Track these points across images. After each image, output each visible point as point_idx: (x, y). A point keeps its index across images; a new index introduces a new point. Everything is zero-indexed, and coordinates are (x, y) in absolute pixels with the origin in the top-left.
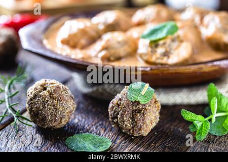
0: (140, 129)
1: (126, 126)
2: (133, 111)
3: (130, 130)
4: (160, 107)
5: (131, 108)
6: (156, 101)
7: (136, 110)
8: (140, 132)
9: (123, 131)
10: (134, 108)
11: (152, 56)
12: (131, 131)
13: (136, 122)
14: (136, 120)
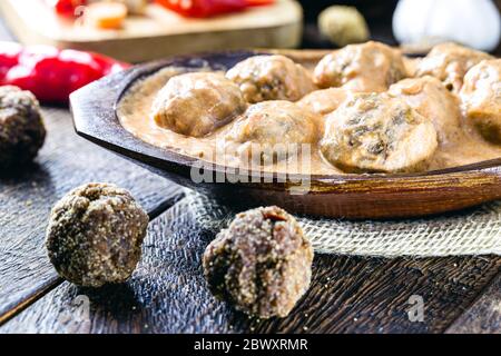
0: (274, 303)
1: (244, 297)
2: (258, 265)
3: (251, 306)
4: (313, 255)
5: (254, 259)
6: (304, 243)
7: (264, 263)
8: (274, 309)
9: (237, 308)
10: (261, 259)
11: (350, 152)
12: (255, 308)
13: (265, 289)
14: (265, 284)
